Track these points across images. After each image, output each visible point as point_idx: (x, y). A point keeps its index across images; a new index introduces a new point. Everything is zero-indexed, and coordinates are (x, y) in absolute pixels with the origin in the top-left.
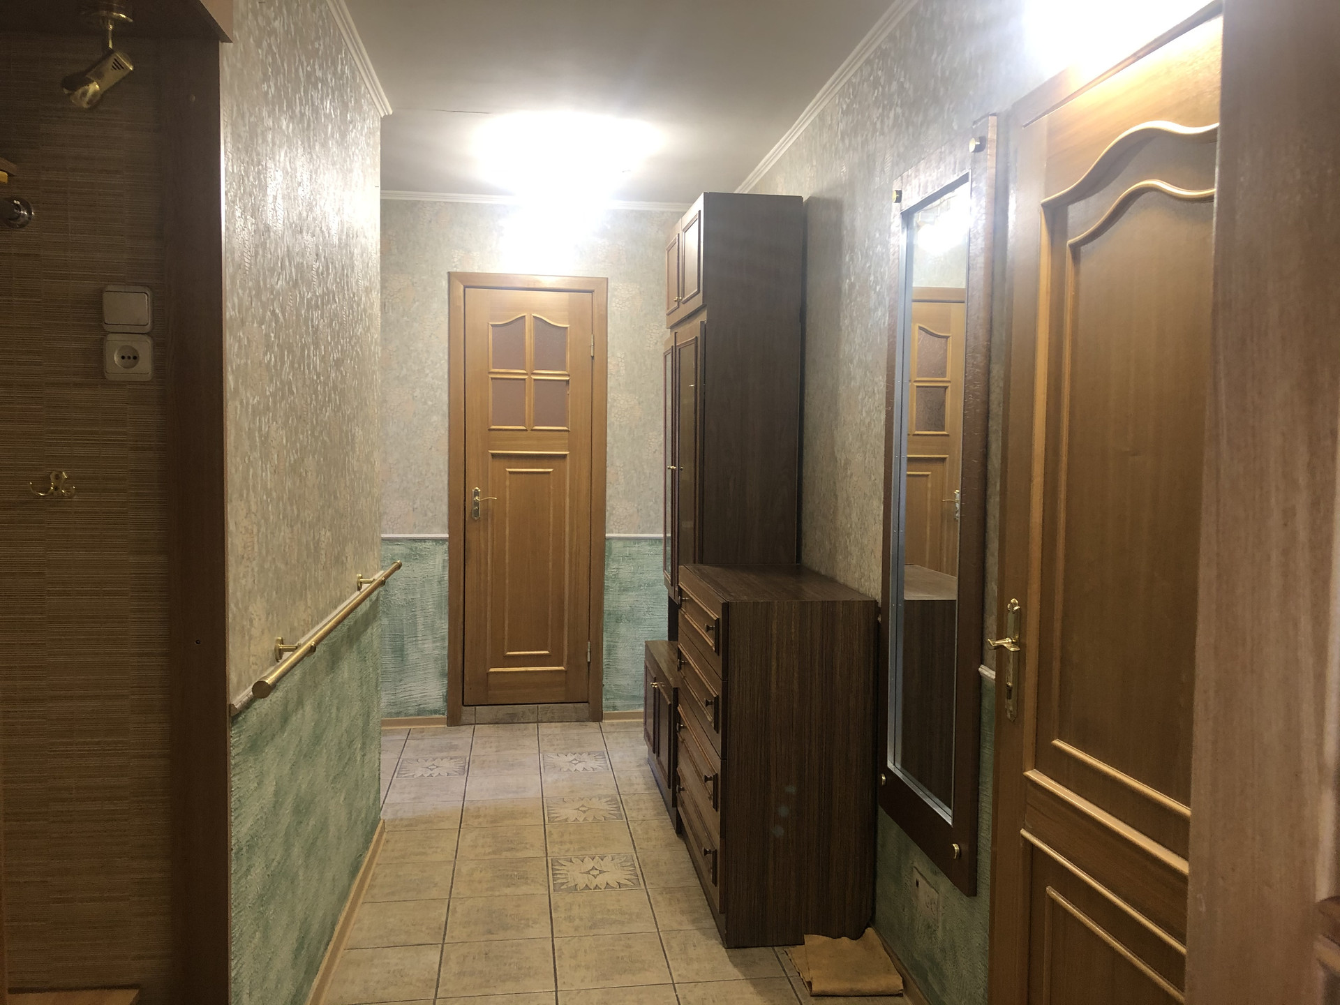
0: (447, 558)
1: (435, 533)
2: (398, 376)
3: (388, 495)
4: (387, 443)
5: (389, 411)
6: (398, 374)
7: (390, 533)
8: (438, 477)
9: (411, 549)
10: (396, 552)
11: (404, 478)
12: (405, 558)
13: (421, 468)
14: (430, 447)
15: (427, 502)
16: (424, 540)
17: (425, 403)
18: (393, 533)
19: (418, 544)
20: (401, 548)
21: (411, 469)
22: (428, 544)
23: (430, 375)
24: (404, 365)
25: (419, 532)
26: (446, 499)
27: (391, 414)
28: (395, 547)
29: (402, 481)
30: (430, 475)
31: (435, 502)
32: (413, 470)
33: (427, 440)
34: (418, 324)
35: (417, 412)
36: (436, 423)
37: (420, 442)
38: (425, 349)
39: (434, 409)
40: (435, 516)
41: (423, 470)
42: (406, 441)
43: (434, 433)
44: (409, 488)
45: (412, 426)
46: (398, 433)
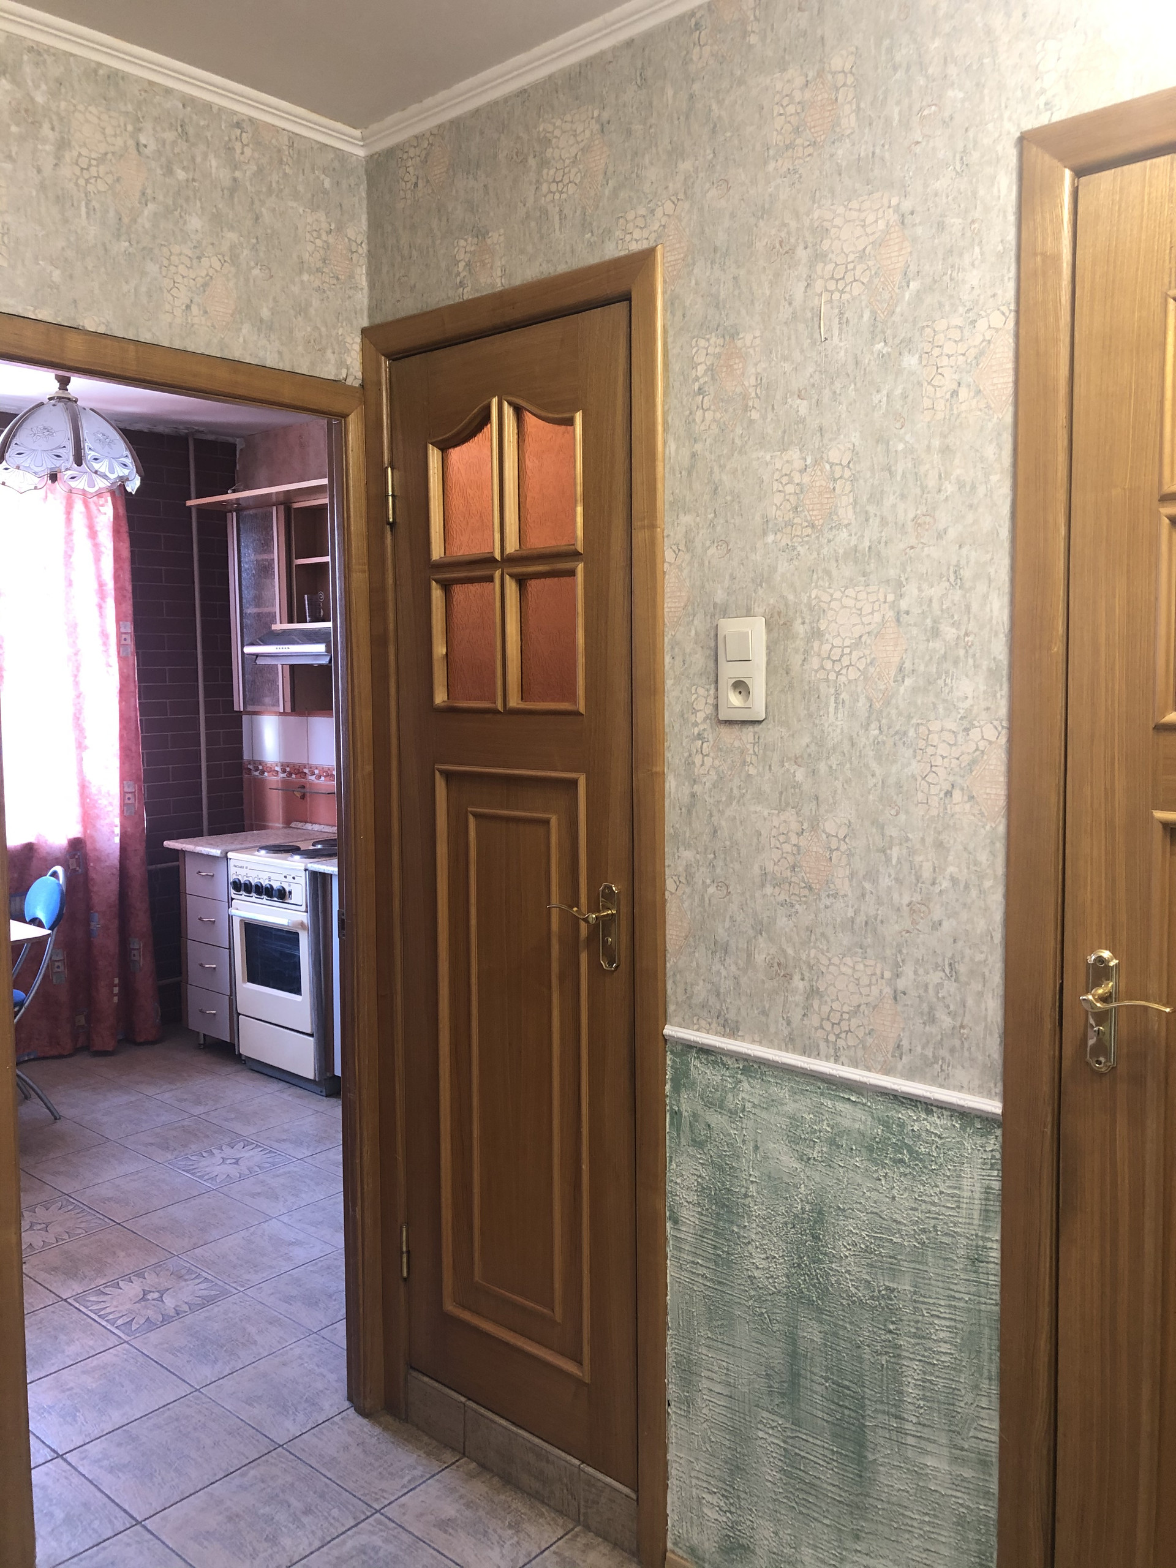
0: (996, 1185)
1: (961, 1088)
2: (855, 549)
3: (823, 934)
4: (822, 767)
5: (828, 665)
6: (854, 541)
7: (827, 1059)
8: (974, 893)
9: (886, 1124)
10: (846, 1123)
11: (868, 886)
12: (870, 1149)
13: (918, 859)
14: (946, 786)
15: (935, 977)
16: (928, 1106)
17: (935, 633)
18: (836, 1061)
19: (904, 1114)
20: (860, 1114)
21: (888, 860)
22: (937, 1123)
23: (952, 533)
24: (871, 509)
25: (911, 1074)
26: (997, 978)
27: (832, 676)
28: (840, 1106)
29: (863, 895)
30: (945, 884)
31: (963, 979)
32: (894, 861)
33: (939, 761)
34: (917, 356)
35: (908, 665)
36: (969, 702)
37: (915, 768)
38: (936, 443)
39: (962, 652)
40: (962, 1031)
41: (924, 864)
42: (874, 765)
43: (960, 738)
44: (882, 922)
45: (894, 712)
46: (851, 739)
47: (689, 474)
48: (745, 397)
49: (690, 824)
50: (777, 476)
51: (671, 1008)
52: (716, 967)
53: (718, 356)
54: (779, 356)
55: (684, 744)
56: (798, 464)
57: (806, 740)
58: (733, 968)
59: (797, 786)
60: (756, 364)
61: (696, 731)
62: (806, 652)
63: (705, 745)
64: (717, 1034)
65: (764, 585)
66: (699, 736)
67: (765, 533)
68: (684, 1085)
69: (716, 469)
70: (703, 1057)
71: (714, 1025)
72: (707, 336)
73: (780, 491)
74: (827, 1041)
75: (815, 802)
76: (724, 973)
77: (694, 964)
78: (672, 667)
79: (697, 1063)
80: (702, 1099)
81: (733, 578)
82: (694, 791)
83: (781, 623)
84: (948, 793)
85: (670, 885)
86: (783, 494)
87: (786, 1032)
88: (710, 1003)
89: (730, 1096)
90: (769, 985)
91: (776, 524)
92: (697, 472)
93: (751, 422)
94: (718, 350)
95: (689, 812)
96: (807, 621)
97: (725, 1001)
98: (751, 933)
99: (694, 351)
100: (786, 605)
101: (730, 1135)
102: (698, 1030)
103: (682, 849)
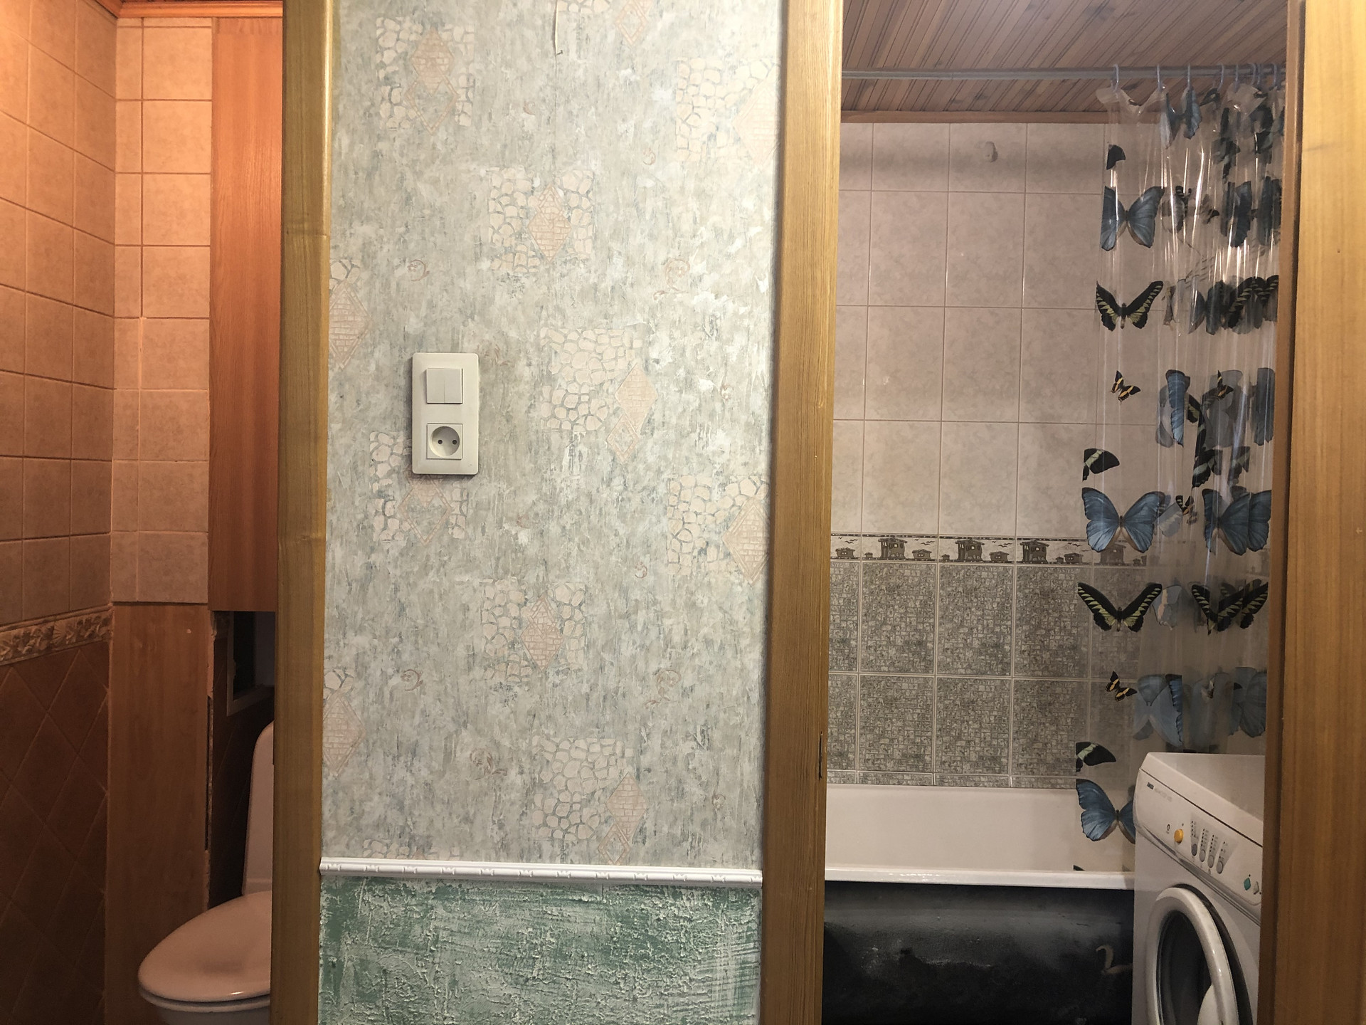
0: (753, 958)
1: (713, 863)
2: (595, 287)
3: (549, 717)
4: (554, 528)
5: (562, 413)
6: (593, 279)
7: (552, 859)
8: (729, 654)
9: (625, 920)
10: (576, 928)
11: (607, 657)
12: (606, 951)
13: (667, 622)
14: (700, 544)
15: (686, 747)
16: (675, 889)
17: (689, 384)
18: (563, 860)
19: (648, 904)
20: (593, 914)
21: (632, 628)
22: (688, 905)
23: (708, 281)
24: (615, 246)
25: (656, 858)
26: (753, 741)
27: (566, 426)
28: (568, 911)
29: (602, 668)
30: (697, 647)
31: (717, 744)
32: (639, 628)
33: (692, 518)
34: (670, 91)
35: (657, 417)
36: (726, 456)
37: (666, 525)
38: (691, 185)
39: (718, 406)
40: (715, 801)
41: (675, 627)
42: (617, 524)
43: (716, 495)
44: (624, 695)
45: (641, 467)
46: (589, 495)
47: (369, 175)
48: (452, 98)
49: (364, 602)
50: (494, 194)
51: (329, 835)
52: (401, 773)
53: (416, 44)
54: (499, 60)
55: (357, 503)
56: (523, 185)
57: (532, 497)
58: (424, 773)
59: (519, 549)
60: (468, 64)
61: (376, 487)
62: (533, 397)
63: (389, 505)
64: (398, 856)
65: (476, 317)
66: (380, 494)
67: (477, 258)
68: (347, 928)
69: (409, 175)
70: (378, 889)
71: (395, 846)
72: (400, 19)
73: (498, 212)
74: (552, 839)
75: (543, 568)
76: (410, 781)
77: (367, 775)
78: (341, 408)
79: (368, 897)
80: (375, 940)
81: (431, 306)
82: (371, 560)
83: (500, 362)
84: (703, 551)
85: (331, 681)
86: (501, 216)
87: (497, 839)
88: (389, 820)
89: (417, 928)
90: (474, 786)
91: (492, 250)
92: (380, 175)
93: (459, 128)
94: (413, 37)
95: (363, 588)
96: (534, 363)
97: (411, 814)
98: (452, 727)
99: (379, 32)
100: (507, 343)
101: (416, 976)
102: (369, 856)
103: (350, 634)
